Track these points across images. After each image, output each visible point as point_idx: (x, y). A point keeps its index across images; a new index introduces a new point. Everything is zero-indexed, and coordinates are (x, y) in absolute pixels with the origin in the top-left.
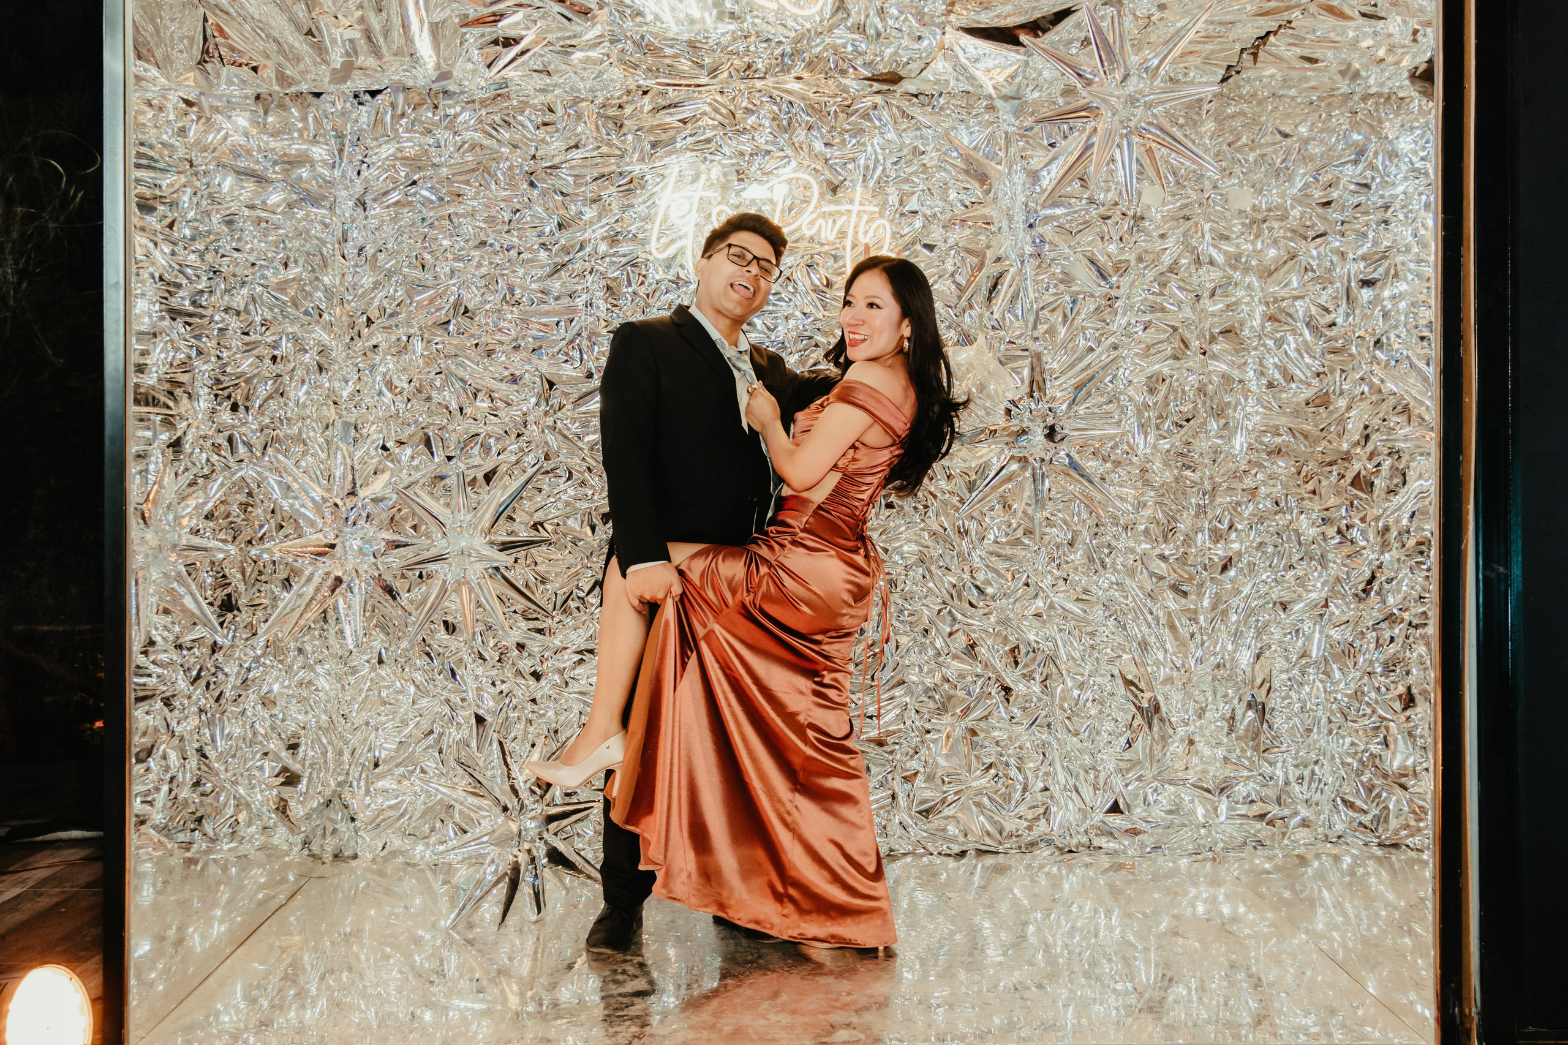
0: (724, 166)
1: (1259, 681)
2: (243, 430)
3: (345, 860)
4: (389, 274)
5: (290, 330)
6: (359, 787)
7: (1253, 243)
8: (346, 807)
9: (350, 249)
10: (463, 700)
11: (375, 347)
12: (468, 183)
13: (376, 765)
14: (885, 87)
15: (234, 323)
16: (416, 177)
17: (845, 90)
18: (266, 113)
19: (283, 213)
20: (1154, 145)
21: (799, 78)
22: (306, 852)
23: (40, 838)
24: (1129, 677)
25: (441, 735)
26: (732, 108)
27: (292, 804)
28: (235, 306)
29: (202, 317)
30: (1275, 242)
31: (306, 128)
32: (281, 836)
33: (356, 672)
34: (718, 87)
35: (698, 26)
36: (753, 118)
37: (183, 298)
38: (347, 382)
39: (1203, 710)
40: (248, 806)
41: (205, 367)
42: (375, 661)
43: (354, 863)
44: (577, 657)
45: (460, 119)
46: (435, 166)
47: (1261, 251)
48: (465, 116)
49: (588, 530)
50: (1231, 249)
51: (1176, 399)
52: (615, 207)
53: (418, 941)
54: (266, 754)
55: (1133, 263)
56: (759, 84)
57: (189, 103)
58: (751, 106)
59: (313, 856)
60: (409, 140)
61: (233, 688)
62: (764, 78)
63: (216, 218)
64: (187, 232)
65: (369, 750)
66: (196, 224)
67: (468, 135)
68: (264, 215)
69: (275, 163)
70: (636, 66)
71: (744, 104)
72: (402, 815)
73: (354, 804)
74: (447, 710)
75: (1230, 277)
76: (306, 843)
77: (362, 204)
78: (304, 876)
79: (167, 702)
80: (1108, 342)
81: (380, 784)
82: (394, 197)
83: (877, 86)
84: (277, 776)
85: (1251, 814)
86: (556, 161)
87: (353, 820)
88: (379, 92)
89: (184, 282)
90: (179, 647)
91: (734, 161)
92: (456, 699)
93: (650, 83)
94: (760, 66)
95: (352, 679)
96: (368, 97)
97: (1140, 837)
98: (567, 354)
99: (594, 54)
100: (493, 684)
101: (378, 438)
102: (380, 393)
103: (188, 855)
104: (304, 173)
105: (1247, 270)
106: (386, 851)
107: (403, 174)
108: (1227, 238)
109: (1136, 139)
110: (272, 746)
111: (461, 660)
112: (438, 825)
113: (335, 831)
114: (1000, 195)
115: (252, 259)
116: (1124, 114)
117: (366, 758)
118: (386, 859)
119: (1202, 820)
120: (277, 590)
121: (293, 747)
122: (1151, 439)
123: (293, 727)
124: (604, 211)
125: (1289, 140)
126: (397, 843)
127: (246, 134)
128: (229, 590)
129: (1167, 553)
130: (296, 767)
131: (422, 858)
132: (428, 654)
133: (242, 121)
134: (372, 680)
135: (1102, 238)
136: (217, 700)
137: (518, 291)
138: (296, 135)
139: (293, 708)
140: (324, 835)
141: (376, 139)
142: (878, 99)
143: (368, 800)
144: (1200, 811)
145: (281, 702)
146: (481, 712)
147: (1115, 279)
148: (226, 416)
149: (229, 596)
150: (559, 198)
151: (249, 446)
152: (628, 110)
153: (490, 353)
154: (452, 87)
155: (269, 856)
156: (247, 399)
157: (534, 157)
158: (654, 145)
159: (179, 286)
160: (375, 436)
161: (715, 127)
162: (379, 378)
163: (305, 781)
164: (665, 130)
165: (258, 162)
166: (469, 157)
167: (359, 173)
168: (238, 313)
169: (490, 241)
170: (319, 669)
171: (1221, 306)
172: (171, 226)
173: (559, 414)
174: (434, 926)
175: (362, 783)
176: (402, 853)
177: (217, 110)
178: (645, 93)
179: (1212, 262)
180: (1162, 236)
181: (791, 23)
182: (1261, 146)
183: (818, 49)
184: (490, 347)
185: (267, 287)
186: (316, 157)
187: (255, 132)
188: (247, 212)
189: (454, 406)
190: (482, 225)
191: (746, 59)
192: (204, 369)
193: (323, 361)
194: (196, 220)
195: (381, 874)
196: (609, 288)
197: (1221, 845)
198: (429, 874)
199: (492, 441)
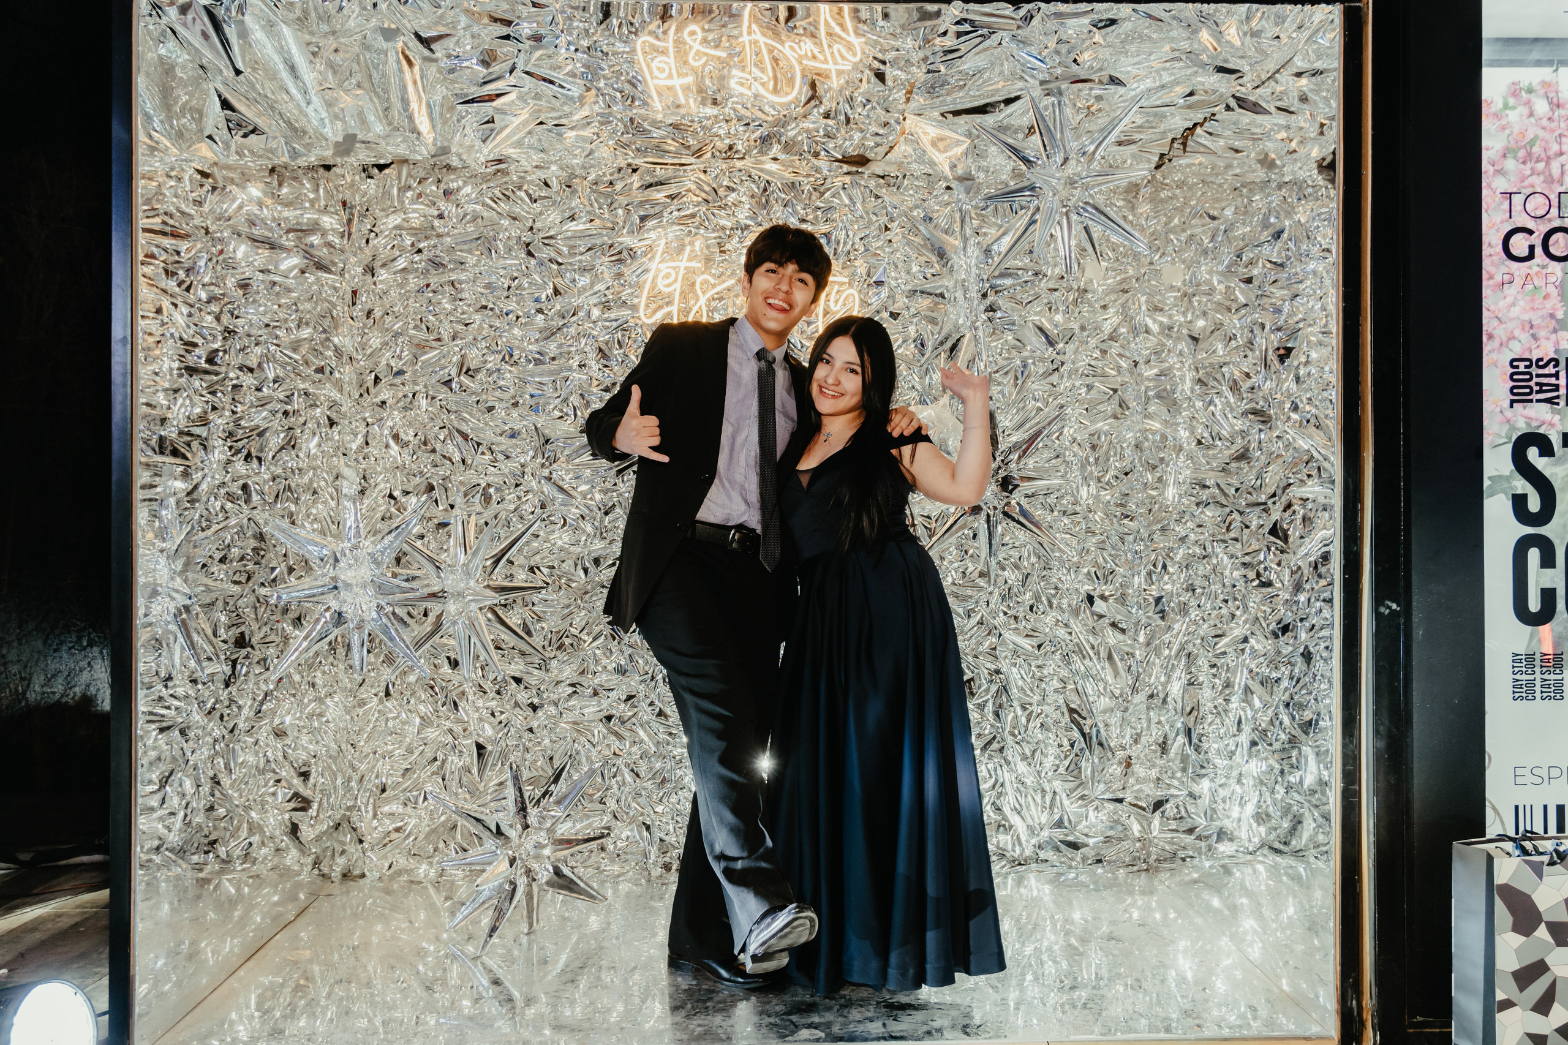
0: (707, 239)
1: (1188, 709)
2: (256, 479)
3: (355, 878)
4: (397, 335)
5: (302, 386)
6: (367, 812)
7: (1184, 314)
8: (355, 829)
9: (357, 311)
10: (465, 731)
11: (384, 403)
12: (470, 251)
13: (383, 790)
14: (854, 169)
15: (248, 380)
16: (421, 246)
17: (818, 170)
18: (280, 185)
19: (295, 277)
20: (1090, 223)
21: (775, 159)
22: (316, 872)
23: (64, 862)
24: (1073, 706)
25: (444, 762)
26: (714, 185)
27: (303, 827)
28: (249, 363)
29: (217, 374)
30: (1204, 314)
31: (317, 199)
32: (292, 856)
33: (365, 704)
34: (702, 167)
35: (683, 111)
36: (734, 195)
37: (199, 357)
38: (356, 435)
39: (1139, 735)
40: (260, 829)
41: (220, 421)
42: (382, 694)
43: (362, 882)
44: (570, 690)
45: (463, 192)
46: (439, 236)
47: (1191, 322)
48: (468, 189)
49: (582, 573)
50: (1165, 320)
51: (1115, 454)
52: (606, 276)
53: (421, 953)
54: (279, 781)
55: (1077, 331)
56: (739, 164)
57: (204, 174)
58: (732, 185)
59: (323, 875)
60: (415, 211)
61: (247, 719)
62: (743, 158)
63: (231, 282)
64: (204, 296)
65: (377, 777)
66: (212, 288)
67: (470, 208)
68: (277, 279)
69: (288, 231)
70: (625, 146)
71: (725, 183)
72: (408, 836)
73: (362, 826)
74: (450, 739)
75: (1164, 345)
76: (316, 863)
77: (370, 270)
78: (314, 896)
79: (183, 732)
80: (1056, 402)
81: (386, 809)
82: (401, 263)
83: (846, 168)
84: (289, 801)
85: (1181, 829)
86: (552, 233)
87: (361, 842)
88: (386, 166)
89: (200, 341)
90: (194, 681)
91: (716, 234)
92: (457, 729)
93: (638, 162)
94: (740, 147)
95: (361, 711)
96: (376, 171)
97: (1082, 850)
98: (561, 411)
99: (587, 133)
100: (493, 715)
101: (384, 487)
102: (387, 446)
103: (201, 875)
104: (315, 239)
105: (1178, 339)
106: (392, 870)
107: (409, 243)
108: (1161, 310)
109: (1074, 217)
110: (284, 774)
111: (463, 693)
112: (441, 845)
113: (343, 852)
114: (956, 268)
115: (266, 321)
116: (1064, 193)
117: (372, 783)
118: (392, 878)
119: (1137, 835)
120: (289, 629)
121: (305, 775)
122: (1093, 490)
123: (304, 756)
124: (596, 279)
125: (1216, 222)
126: (402, 862)
127: (260, 204)
128: (243, 628)
129: (1107, 594)
130: (307, 793)
131: (426, 876)
132: (432, 688)
133: (255, 191)
134: (379, 712)
135: (1050, 309)
136: (232, 731)
137: (516, 353)
138: (307, 205)
139: (305, 739)
140: (333, 855)
141: (383, 210)
142: (847, 179)
143: (375, 823)
144: (1136, 828)
145: (292, 733)
146: (481, 740)
147: (1061, 345)
148: (240, 467)
149: (242, 634)
150: (555, 267)
151: (261, 493)
152: (619, 186)
153: (490, 409)
154: (455, 162)
155: (281, 876)
156: (261, 450)
157: (531, 228)
158: (643, 219)
159: (195, 345)
160: (382, 486)
161: (699, 204)
162: (386, 432)
163: (315, 806)
164: (653, 206)
165: (271, 230)
166: (470, 228)
167: (367, 242)
168: (251, 370)
169: (491, 306)
170: (329, 701)
171: (1156, 371)
172: (188, 289)
173: (554, 466)
174: (438, 939)
175: (370, 808)
176: (408, 872)
177: (232, 181)
178: (635, 171)
179: (1147, 332)
180: (1104, 307)
181: (767, 109)
182: (1192, 226)
183: (794, 133)
184: (490, 404)
185: (278, 346)
186: (327, 226)
187: (269, 202)
188: (261, 276)
189: (457, 457)
190: (483, 291)
191: (727, 141)
192: (221, 422)
193: (334, 416)
194: (212, 284)
195: (388, 892)
196: (601, 350)
197: (1154, 857)
198: (432, 891)
199: (492, 490)
